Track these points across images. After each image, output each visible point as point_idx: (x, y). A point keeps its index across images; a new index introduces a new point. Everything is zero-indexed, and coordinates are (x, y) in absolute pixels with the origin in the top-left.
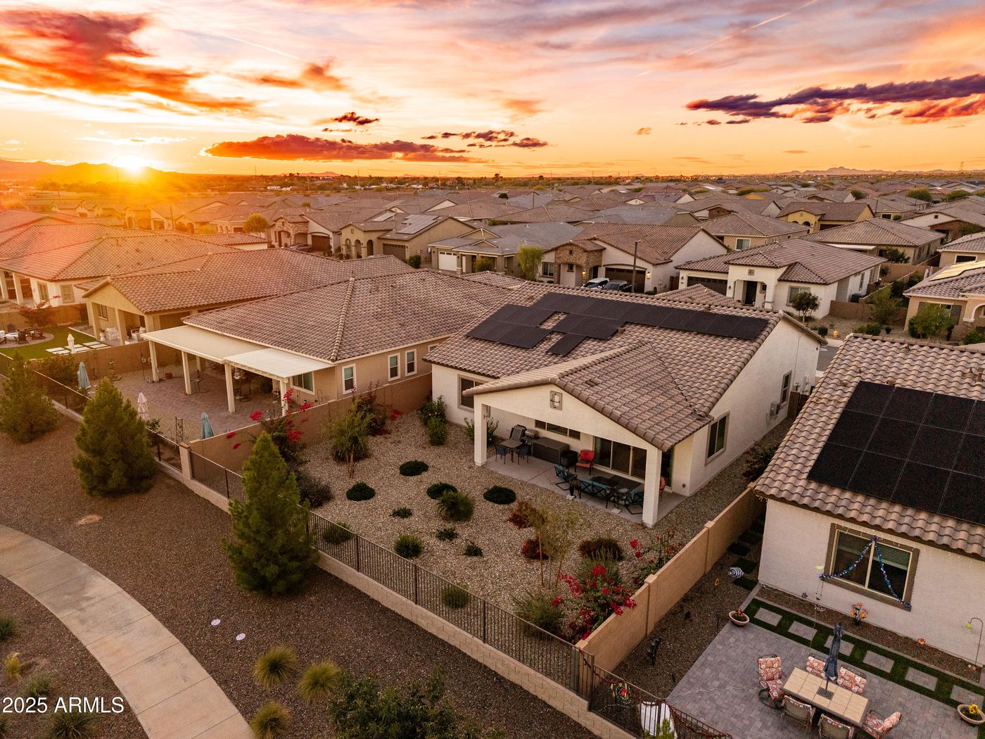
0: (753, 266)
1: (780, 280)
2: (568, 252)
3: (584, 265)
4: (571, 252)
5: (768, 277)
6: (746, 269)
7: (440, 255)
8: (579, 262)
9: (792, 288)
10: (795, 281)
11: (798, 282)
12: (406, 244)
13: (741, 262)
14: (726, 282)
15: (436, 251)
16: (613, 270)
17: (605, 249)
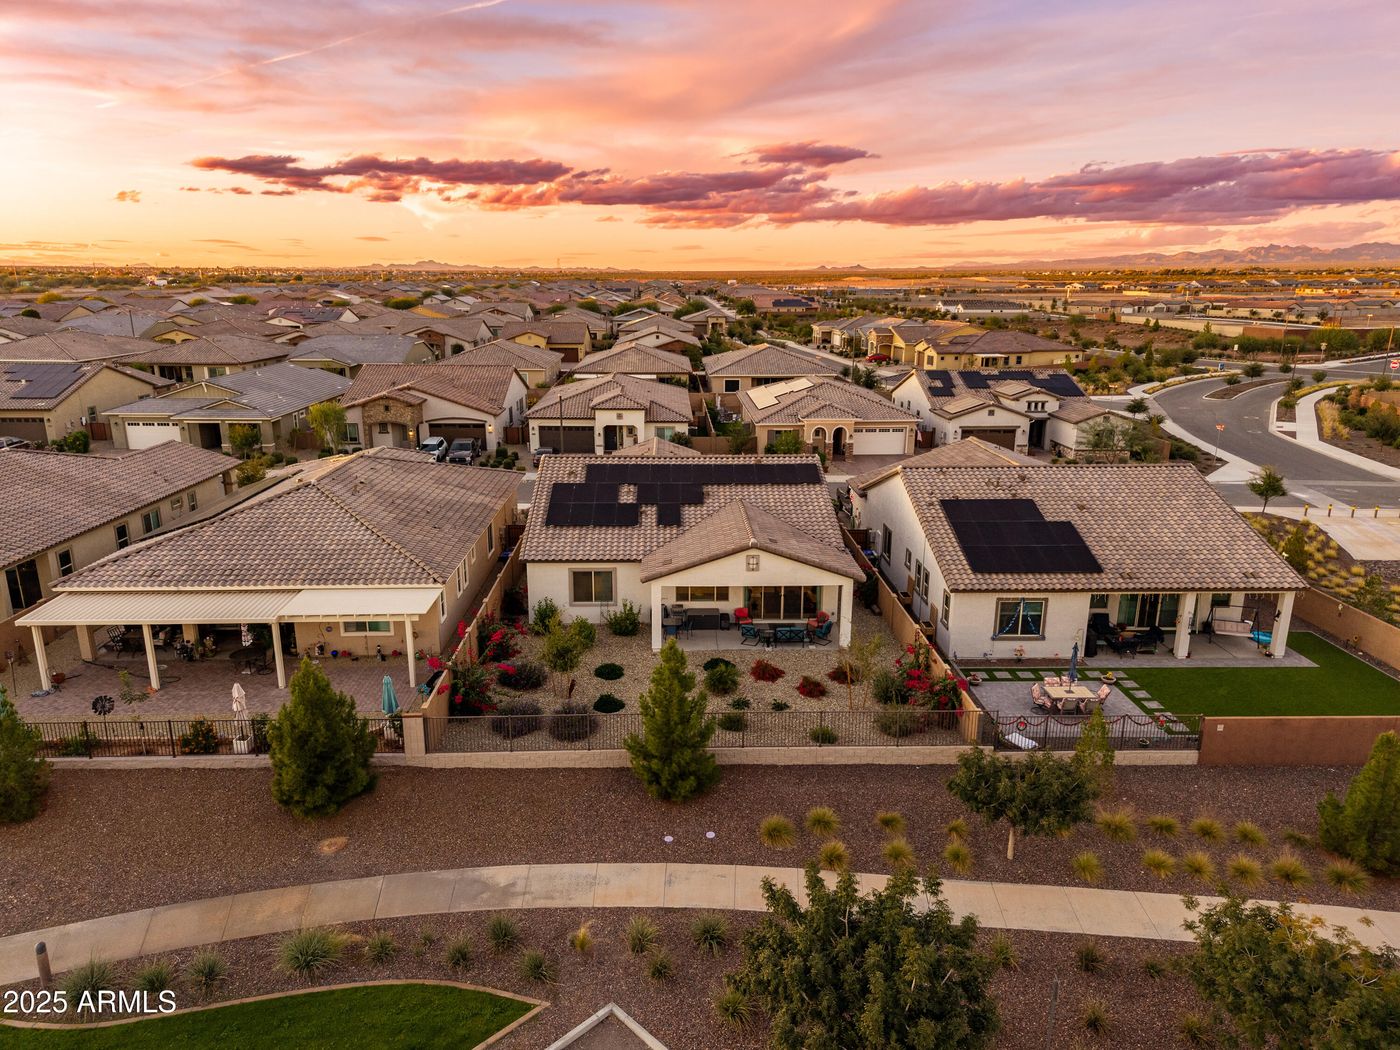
0: (622, 409)
1: (646, 422)
2: (382, 409)
3: (409, 423)
4: (387, 408)
5: (636, 419)
6: (614, 414)
7: (130, 429)
8: (401, 420)
9: (658, 429)
10: (661, 422)
11: (664, 422)
12: (46, 416)
13: (607, 405)
14: (592, 429)
15: (120, 422)
16: (439, 426)
17: (426, 400)
